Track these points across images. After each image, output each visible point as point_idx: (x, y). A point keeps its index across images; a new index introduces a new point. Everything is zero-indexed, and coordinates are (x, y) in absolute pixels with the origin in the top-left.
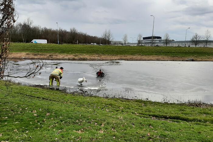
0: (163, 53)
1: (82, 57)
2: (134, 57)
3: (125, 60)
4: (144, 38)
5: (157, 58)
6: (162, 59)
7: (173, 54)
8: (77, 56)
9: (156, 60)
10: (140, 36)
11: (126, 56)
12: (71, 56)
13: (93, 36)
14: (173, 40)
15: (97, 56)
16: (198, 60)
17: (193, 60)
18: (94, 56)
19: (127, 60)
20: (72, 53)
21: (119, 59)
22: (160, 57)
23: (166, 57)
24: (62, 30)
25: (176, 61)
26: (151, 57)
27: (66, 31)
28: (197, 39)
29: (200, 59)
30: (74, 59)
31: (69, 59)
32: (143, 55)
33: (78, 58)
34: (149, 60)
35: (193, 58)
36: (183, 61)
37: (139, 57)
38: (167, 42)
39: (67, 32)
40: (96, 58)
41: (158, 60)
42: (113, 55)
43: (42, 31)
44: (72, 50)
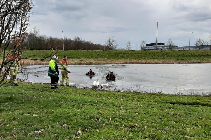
0: (168, 56)
1: (87, 61)
2: (140, 61)
3: (131, 63)
4: (147, 45)
5: (162, 61)
6: (168, 62)
7: (178, 57)
8: (83, 60)
9: (161, 63)
10: (143, 42)
11: (131, 60)
12: (77, 61)
13: (97, 44)
14: (176, 46)
15: (102, 61)
16: (204, 62)
17: (199, 63)
18: (100, 61)
19: (133, 63)
20: (78, 58)
21: (124, 63)
22: (165, 60)
23: (171, 60)
24: (66, 39)
25: (182, 63)
26: (156, 61)
27: (71, 39)
28: (201, 44)
29: (206, 62)
30: (80, 64)
31: (75, 64)
32: (148, 59)
33: (84, 63)
34: (154, 63)
35: (198, 60)
36: (189, 63)
37: (145, 61)
38: (171, 47)
39: (72, 41)
40: (102, 62)
41: (163, 63)
42: (118, 59)
43: (48, 40)
44: (78, 56)
